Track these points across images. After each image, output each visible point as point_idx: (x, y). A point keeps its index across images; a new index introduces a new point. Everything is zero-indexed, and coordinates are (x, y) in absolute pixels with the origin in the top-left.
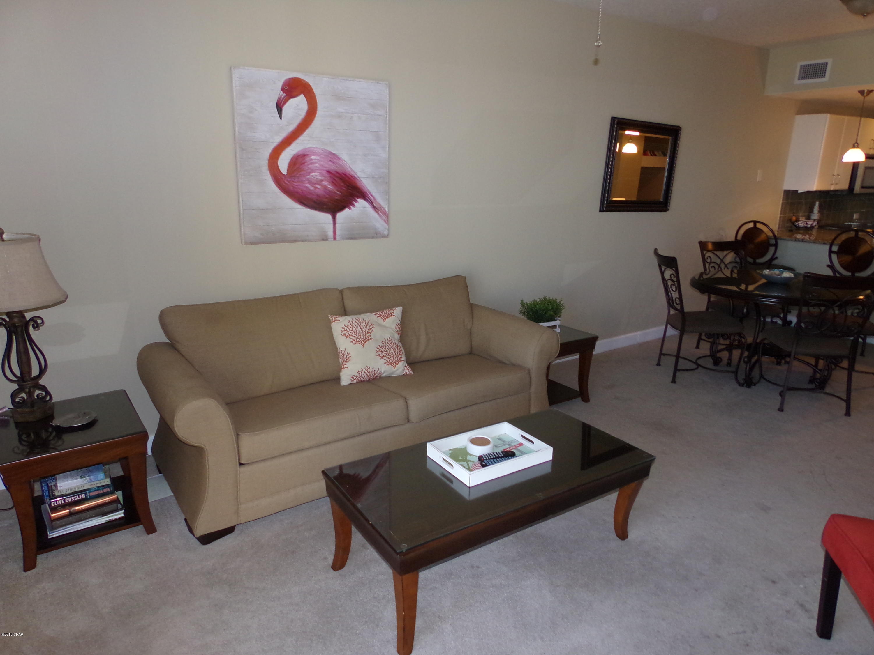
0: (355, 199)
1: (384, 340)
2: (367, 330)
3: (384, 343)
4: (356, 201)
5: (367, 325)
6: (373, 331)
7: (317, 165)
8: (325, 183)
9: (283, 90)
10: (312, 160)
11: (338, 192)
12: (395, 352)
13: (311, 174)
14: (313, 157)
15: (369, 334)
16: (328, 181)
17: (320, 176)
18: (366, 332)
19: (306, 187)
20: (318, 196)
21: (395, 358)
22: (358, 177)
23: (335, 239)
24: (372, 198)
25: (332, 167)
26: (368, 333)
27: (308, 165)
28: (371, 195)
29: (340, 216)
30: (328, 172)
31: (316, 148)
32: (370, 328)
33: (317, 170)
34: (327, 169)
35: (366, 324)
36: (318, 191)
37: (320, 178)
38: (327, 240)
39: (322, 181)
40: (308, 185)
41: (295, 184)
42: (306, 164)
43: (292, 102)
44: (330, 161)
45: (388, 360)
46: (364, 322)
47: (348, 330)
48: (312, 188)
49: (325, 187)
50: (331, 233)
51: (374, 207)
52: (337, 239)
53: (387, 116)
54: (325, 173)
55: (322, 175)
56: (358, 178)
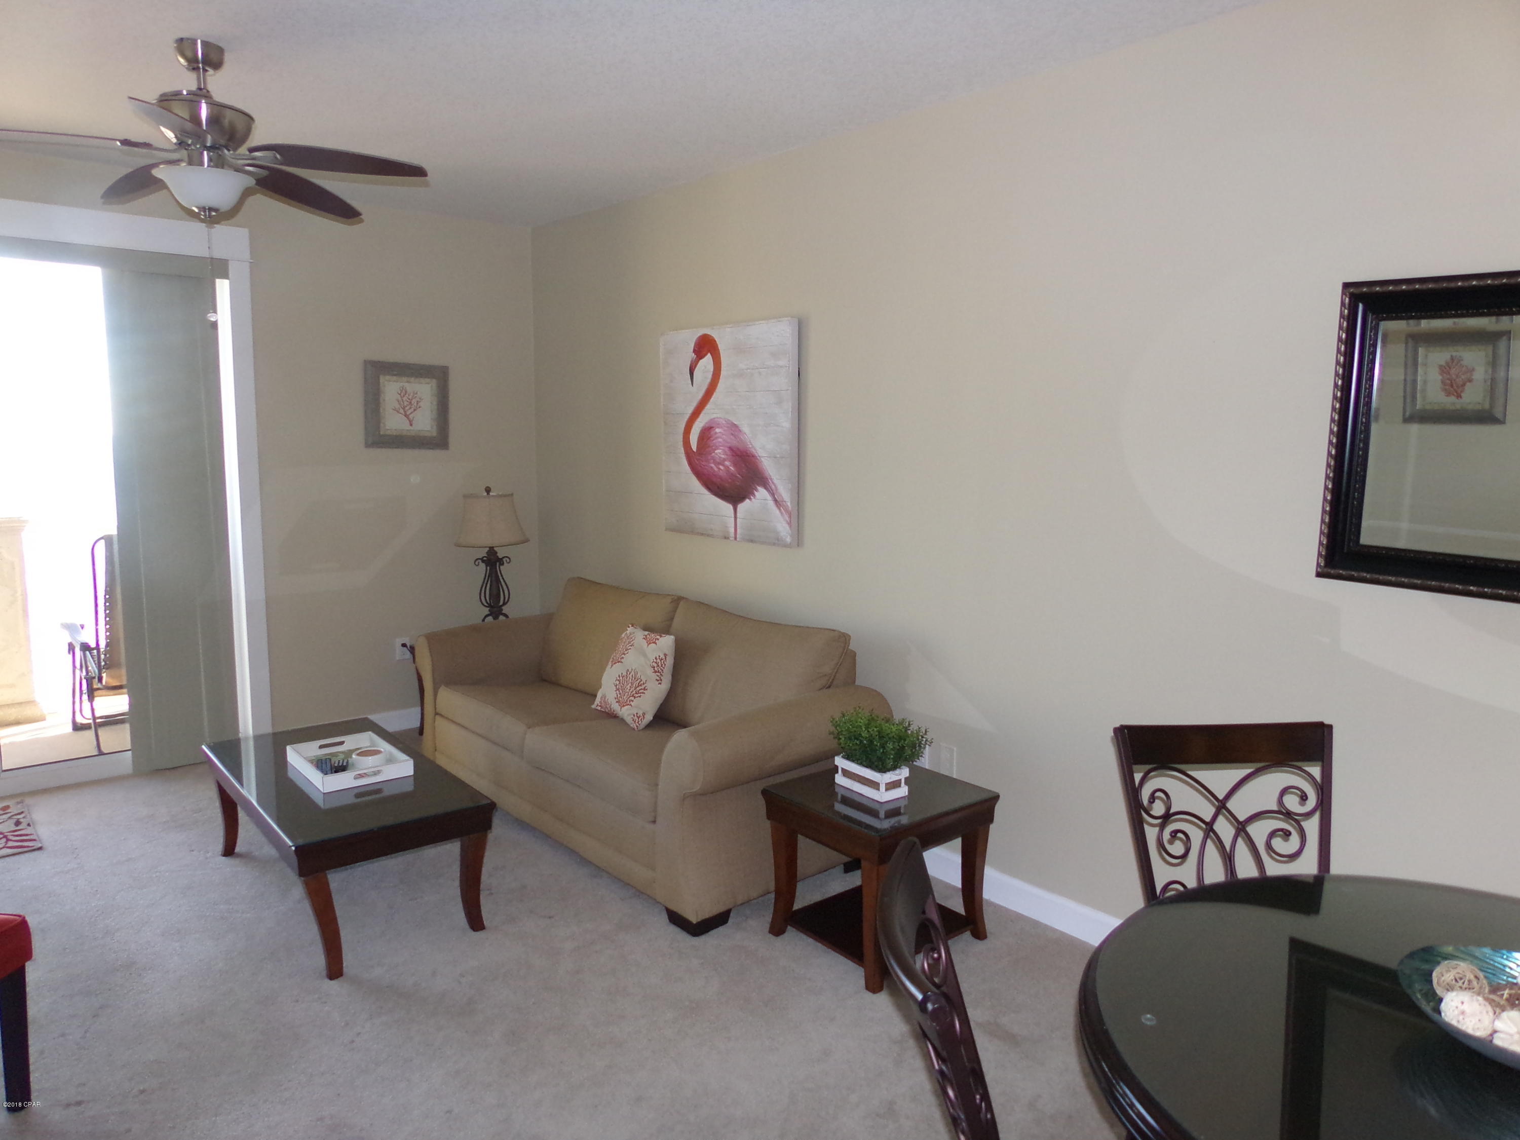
0: (756, 487)
4: (757, 490)
7: (720, 440)
8: (727, 463)
9: (695, 349)
10: (716, 433)
11: (738, 475)
13: (716, 452)
14: (718, 430)
16: (729, 461)
17: (723, 454)
19: (712, 467)
20: (721, 478)
22: (759, 457)
23: (736, 538)
24: (773, 487)
25: (734, 443)
27: (713, 440)
28: (773, 483)
29: (741, 507)
30: (731, 449)
31: (720, 418)
33: (720, 446)
34: (729, 445)
36: (721, 473)
37: (723, 456)
38: (728, 538)
39: (724, 460)
40: (713, 465)
41: (703, 463)
42: (712, 439)
43: (702, 362)
44: (732, 434)
48: (716, 469)
49: (727, 467)
51: (775, 500)
52: (738, 539)
54: (729, 453)
55: (725, 453)
56: (758, 458)
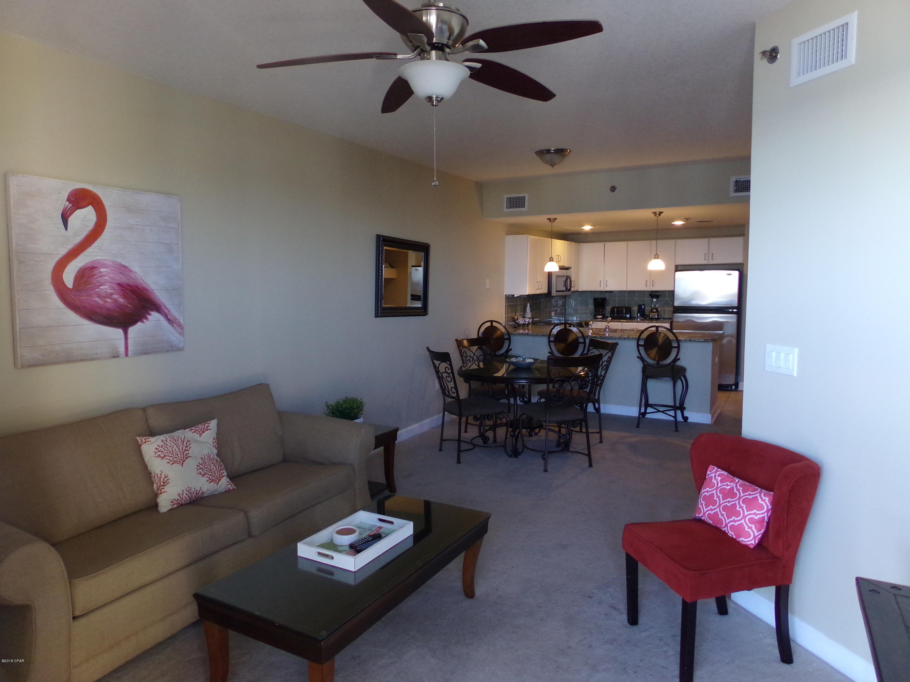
0: (149, 313)
1: (203, 457)
2: (184, 448)
3: (204, 459)
4: (150, 315)
5: (183, 443)
6: (190, 448)
7: (106, 278)
8: (115, 296)
9: (68, 200)
10: (101, 272)
11: (129, 305)
12: (216, 468)
13: (101, 287)
14: (102, 270)
15: (187, 452)
16: (118, 294)
17: (110, 290)
18: (184, 450)
19: (95, 301)
20: (108, 310)
21: (216, 474)
22: (152, 290)
23: (127, 355)
24: (166, 310)
25: (123, 279)
26: (185, 451)
27: (97, 278)
28: (165, 307)
29: (132, 330)
30: (119, 285)
31: (106, 260)
32: (187, 444)
33: (107, 283)
34: (118, 282)
35: (181, 441)
36: (108, 305)
37: (110, 291)
38: (118, 357)
39: (112, 294)
40: (97, 299)
41: (82, 298)
42: (95, 277)
43: (79, 213)
44: (121, 273)
45: (210, 477)
46: (180, 439)
47: (163, 450)
48: (101, 302)
49: (115, 300)
50: (122, 350)
51: (169, 320)
52: (129, 355)
53: (179, 229)
54: (117, 288)
55: (113, 288)
56: (150, 290)
